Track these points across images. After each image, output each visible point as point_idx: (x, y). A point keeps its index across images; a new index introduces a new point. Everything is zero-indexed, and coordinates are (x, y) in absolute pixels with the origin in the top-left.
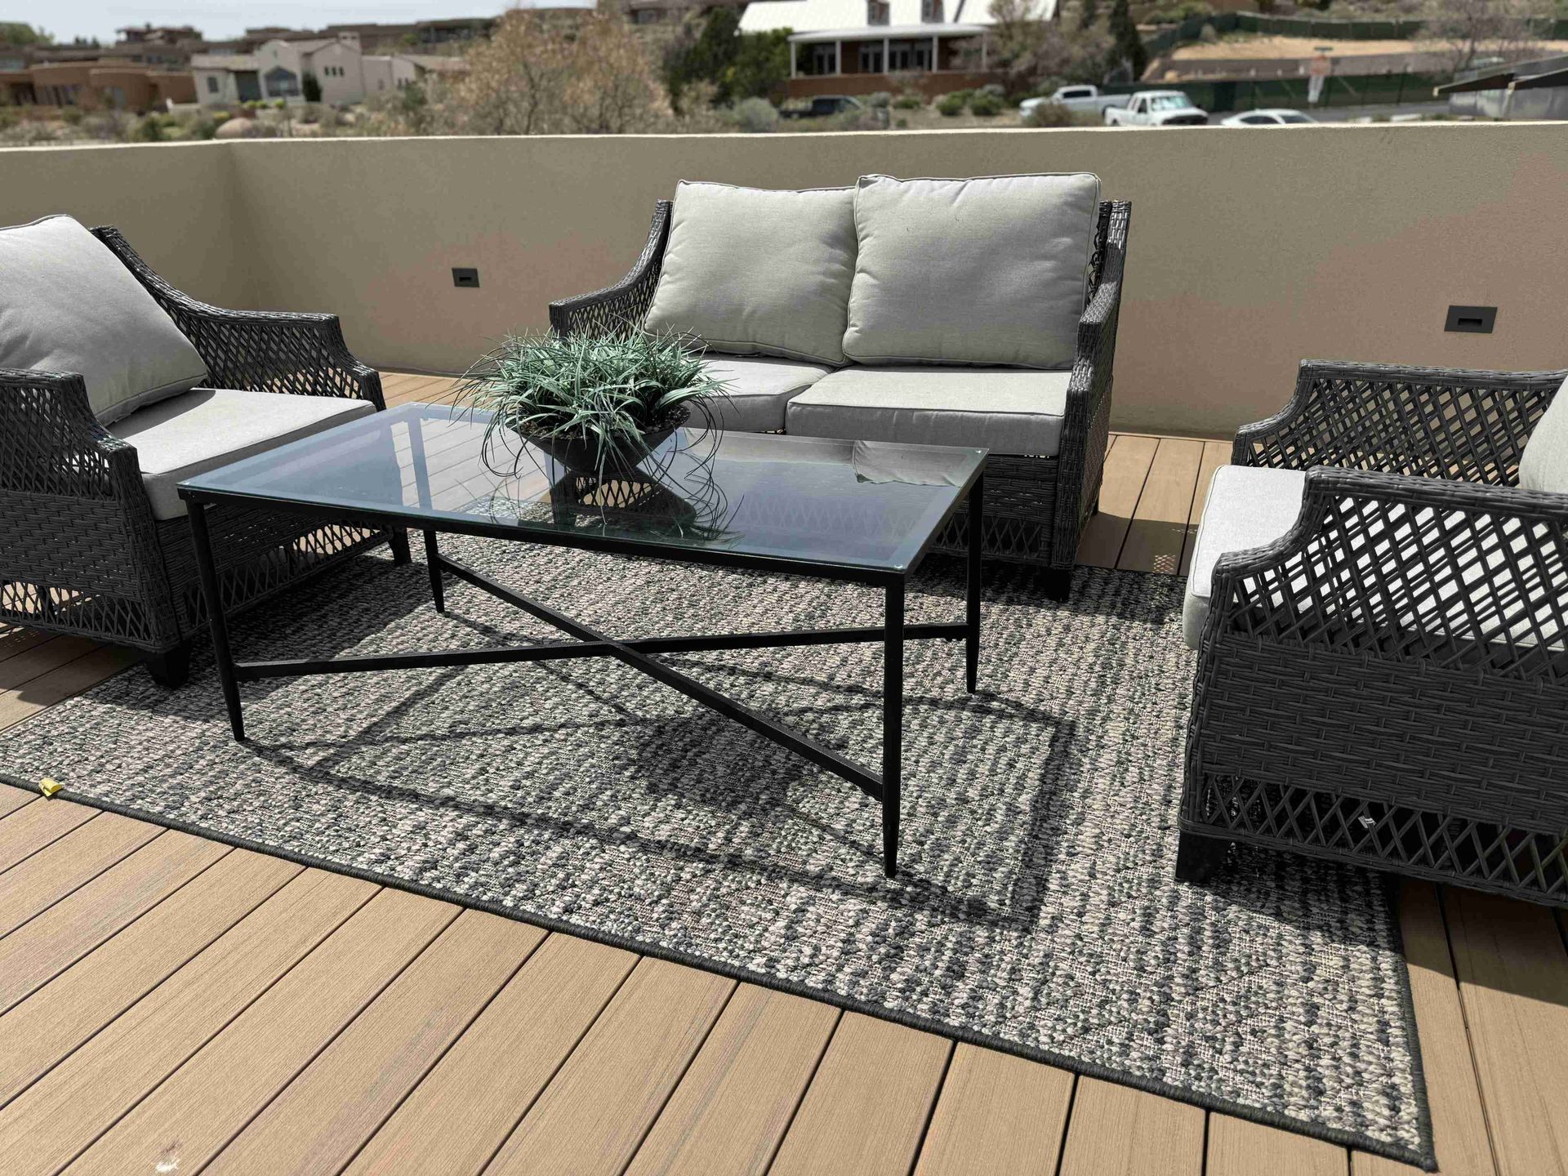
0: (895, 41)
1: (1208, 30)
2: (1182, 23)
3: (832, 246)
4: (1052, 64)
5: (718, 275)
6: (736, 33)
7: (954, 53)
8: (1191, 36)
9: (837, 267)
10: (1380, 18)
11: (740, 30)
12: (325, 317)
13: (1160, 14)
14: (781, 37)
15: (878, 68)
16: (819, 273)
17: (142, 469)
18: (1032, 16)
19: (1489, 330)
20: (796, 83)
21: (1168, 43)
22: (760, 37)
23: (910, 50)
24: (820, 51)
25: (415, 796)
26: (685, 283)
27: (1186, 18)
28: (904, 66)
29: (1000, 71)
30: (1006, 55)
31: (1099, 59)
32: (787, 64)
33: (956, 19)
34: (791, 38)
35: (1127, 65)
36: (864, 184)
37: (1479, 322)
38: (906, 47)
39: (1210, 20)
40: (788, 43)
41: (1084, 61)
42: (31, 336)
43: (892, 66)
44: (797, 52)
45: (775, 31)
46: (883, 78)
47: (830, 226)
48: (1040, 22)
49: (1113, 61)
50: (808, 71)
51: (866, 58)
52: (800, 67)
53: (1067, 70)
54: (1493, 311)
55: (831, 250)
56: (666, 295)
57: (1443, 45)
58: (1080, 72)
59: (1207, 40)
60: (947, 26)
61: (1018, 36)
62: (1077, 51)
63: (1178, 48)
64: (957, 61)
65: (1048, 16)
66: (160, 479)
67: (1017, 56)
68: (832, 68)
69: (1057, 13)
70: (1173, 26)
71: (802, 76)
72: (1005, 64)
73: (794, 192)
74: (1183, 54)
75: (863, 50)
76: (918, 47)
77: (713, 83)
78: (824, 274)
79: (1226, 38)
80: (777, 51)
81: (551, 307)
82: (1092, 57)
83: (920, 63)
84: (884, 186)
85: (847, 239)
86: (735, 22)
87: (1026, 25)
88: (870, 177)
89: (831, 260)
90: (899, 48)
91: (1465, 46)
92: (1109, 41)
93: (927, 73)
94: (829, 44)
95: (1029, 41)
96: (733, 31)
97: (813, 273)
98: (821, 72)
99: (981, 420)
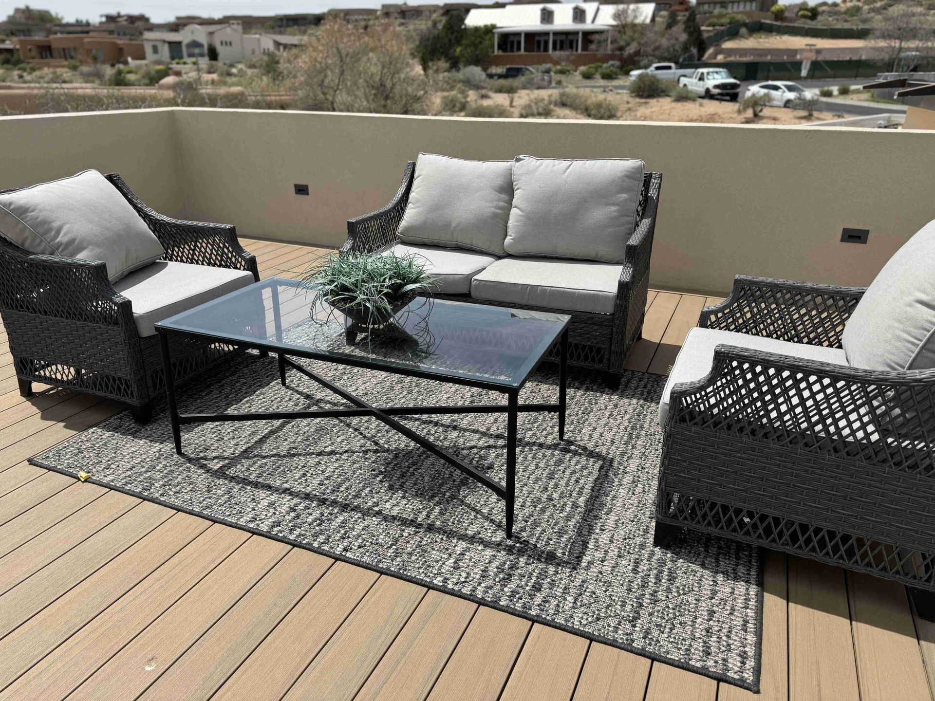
0: (556, 33)
1: (743, 31)
2: (728, 26)
3: (500, 192)
4: (649, 49)
5: (437, 207)
6: (463, 27)
7: (591, 42)
8: (733, 33)
9: (502, 204)
10: (847, 26)
11: (465, 25)
12: (228, 226)
13: (715, 20)
14: (489, 30)
15: (546, 49)
16: (492, 207)
17: (134, 311)
18: (639, 21)
19: (865, 242)
20: (498, 57)
21: (719, 38)
22: (477, 29)
23: (565, 39)
24: (511, 38)
25: (269, 487)
26: (421, 209)
27: (731, 23)
28: (562, 48)
29: (618, 53)
30: (622, 43)
31: (677, 47)
32: (493, 47)
33: (593, 21)
34: (495, 31)
35: (694, 51)
36: (518, 160)
37: (859, 237)
38: (563, 37)
39: (745, 25)
40: (493, 34)
41: (668, 49)
42: (78, 239)
43: (554, 48)
44: (498, 38)
45: (486, 26)
46: (549, 55)
47: (499, 182)
48: (643, 26)
49: (686, 48)
50: (505, 50)
51: (539, 42)
52: (500, 47)
53: (657, 53)
54: (867, 232)
55: (499, 195)
56: (410, 216)
57: (882, 43)
58: (666, 54)
59: (743, 37)
60: (588, 26)
61: (629, 32)
62: (664, 42)
63: (726, 41)
64: (593, 47)
65: (648, 21)
66: (142, 317)
67: (628, 44)
68: (519, 49)
69: (653, 20)
70: (723, 28)
71: (501, 53)
72: (621, 49)
73: (481, 162)
74: (728, 45)
75: (537, 38)
76: (570, 37)
78: (495, 207)
79: (754, 36)
80: (487, 37)
81: (349, 223)
82: (673, 45)
83: (571, 47)
84: (529, 162)
85: (508, 189)
86: (462, 20)
87: (634, 26)
88: (521, 156)
89: (499, 200)
90: (559, 38)
91: (896, 44)
92: (684, 37)
93: (574, 52)
94: (517, 34)
95: (636, 36)
96: (460, 26)
97: (489, 207)
98: (512, 51)
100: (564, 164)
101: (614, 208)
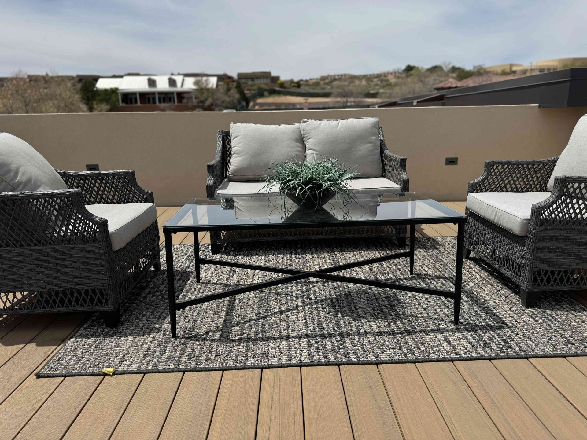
0: (160, 93)
1: (266, 93)
2: (257, 91)
3: (296, 142)
4: (219, 102)
5: (257, 154)
6: (95, 89)
7: (183, 98)
8: (261, 95)
9: (300, 149)
10: (316, 91)
11: (97, 88)
12: (130, 171)
13: (250, 88)
14: (114, 91)
15: (154, 102)
16: (295, 151)
18: (209, 86)
19: (457, 164)
20: (122, 107)
21: (255, 96)
22: (106, 90)
23: (166, 97)
24: (130, 96)
26: (244, 157)
27: (258, 89)
28: (164, 102)
29: (201, 104)
30: (202, 99)
31: (235, 101)
32: (118, 101)
33: (182, 86)
34: (118, 91)
35: (244, 103)
36: (304, 122)
37: (454, 162)
38: (164, 96)
39: (266, 90)
40: (117, 93)
41: (229, 102)
43: (160, 102)
44: (121, 96)
45: (111, 89)
46: (157, 106)
47: (295, 136)
48: (212, 89)
49: (239, 102)
50: (127, 103)
51: (149, 99)
52: (123, 101)
53: (224, 105)
54: (457, 159)
55: (297, 144)
56: (235, 163)
57: (339, 99)
58: (229, 105)
59: (266, 97)
60: (179, 88)
61: (206, 93)
62: (227, 99)
63: (258, 98)
64: (185, 101)
65: (215, 86)
67: (206, 99)
68: (136, 102)
69: (217, 86)
70: (255, 92)
71: (124, 105)
72: (203, 102)
73: (278, 126)
74: (260, 101)
75: (147, 96)
76: (169, 96)
77: (107, 105)
78: (297, 151)
79: (273, 96)
80: (113, 95)
82: (232, 101)
83: (170, 101)
84: (311, 123)
85: (301, 140)
86: (94, 85)
87: (208, 90)
88: (306, 120)
89: (298, 146)
90: (162, 96)
91: (345, 100)
92: (237, 96)
93: (173, 104)
94: (134, 94)
95: (210, 94)
96: (93, 89)
97: (293, 151)
98: (131, 103)
99: (376, 191)
100: (335, 122)
101: (371, 145)
